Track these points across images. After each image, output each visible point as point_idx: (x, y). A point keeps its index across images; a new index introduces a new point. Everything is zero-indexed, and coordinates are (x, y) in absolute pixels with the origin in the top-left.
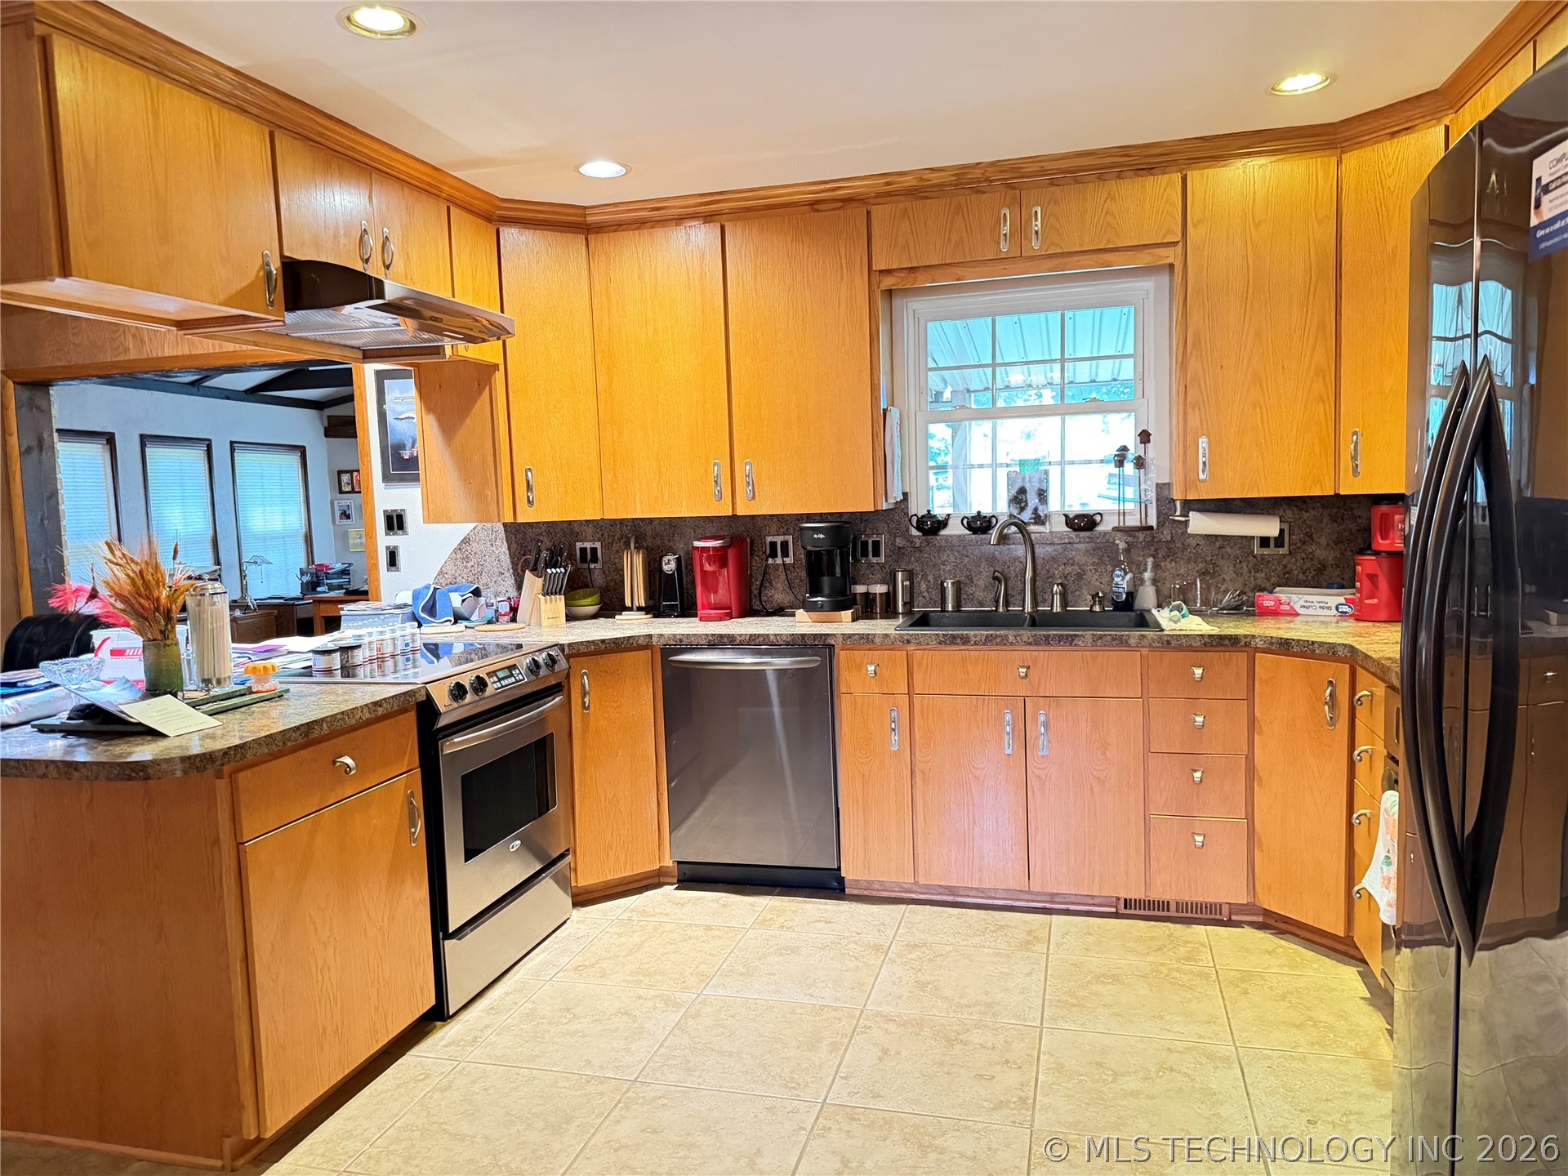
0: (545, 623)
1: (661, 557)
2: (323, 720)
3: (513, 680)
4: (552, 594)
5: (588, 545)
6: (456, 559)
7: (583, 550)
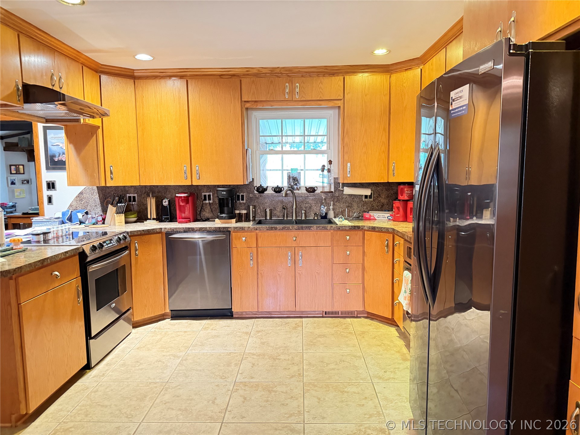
0: (117, 224)
1: (162, 200)
2: (48, 258)
3: (112, 244)
4: (119, 213)
5: (132, 195)
7: (130, 197)
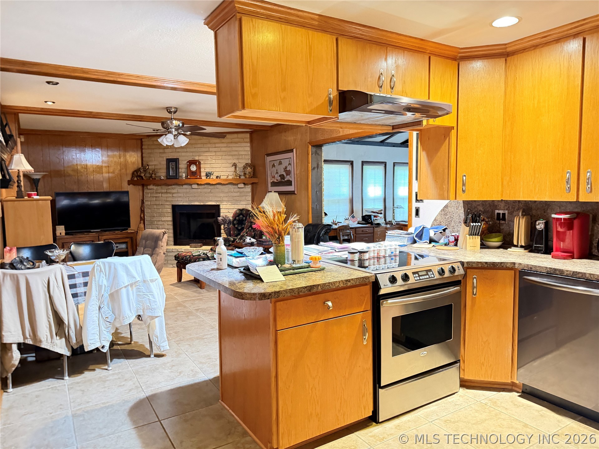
0: (468, 248)
1: (536, 221)
2: (318, 285)
3: (428, 277)
4: (473, 235)
5: (501, 212)
6: (442, 214)
7: (498, 214)
